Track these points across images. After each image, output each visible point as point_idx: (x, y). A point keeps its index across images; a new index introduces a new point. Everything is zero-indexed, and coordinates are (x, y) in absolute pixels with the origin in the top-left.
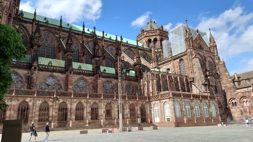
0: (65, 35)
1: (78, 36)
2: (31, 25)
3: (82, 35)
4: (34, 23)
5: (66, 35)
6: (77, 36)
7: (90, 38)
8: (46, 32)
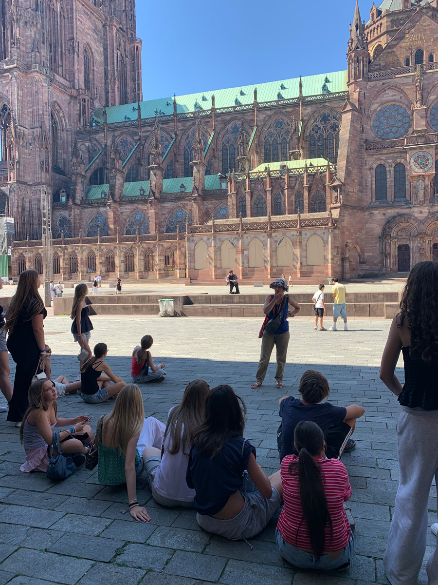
0: (147, 132)
1: (168, 126)
2: (102, 135)
3: (173, 120)
4: (105, 130)
5: (149, 131)
6: (166, 126)
7: (188, 121)
8: (122, 137)
